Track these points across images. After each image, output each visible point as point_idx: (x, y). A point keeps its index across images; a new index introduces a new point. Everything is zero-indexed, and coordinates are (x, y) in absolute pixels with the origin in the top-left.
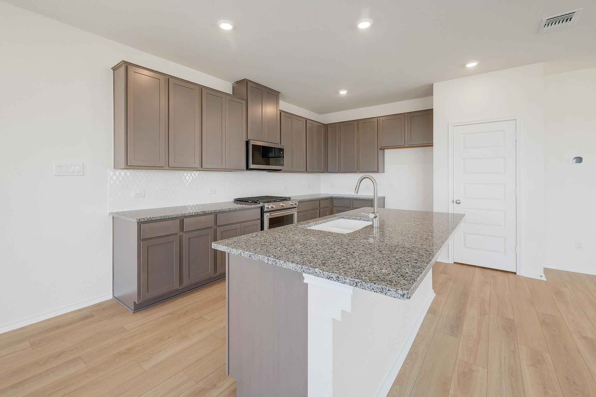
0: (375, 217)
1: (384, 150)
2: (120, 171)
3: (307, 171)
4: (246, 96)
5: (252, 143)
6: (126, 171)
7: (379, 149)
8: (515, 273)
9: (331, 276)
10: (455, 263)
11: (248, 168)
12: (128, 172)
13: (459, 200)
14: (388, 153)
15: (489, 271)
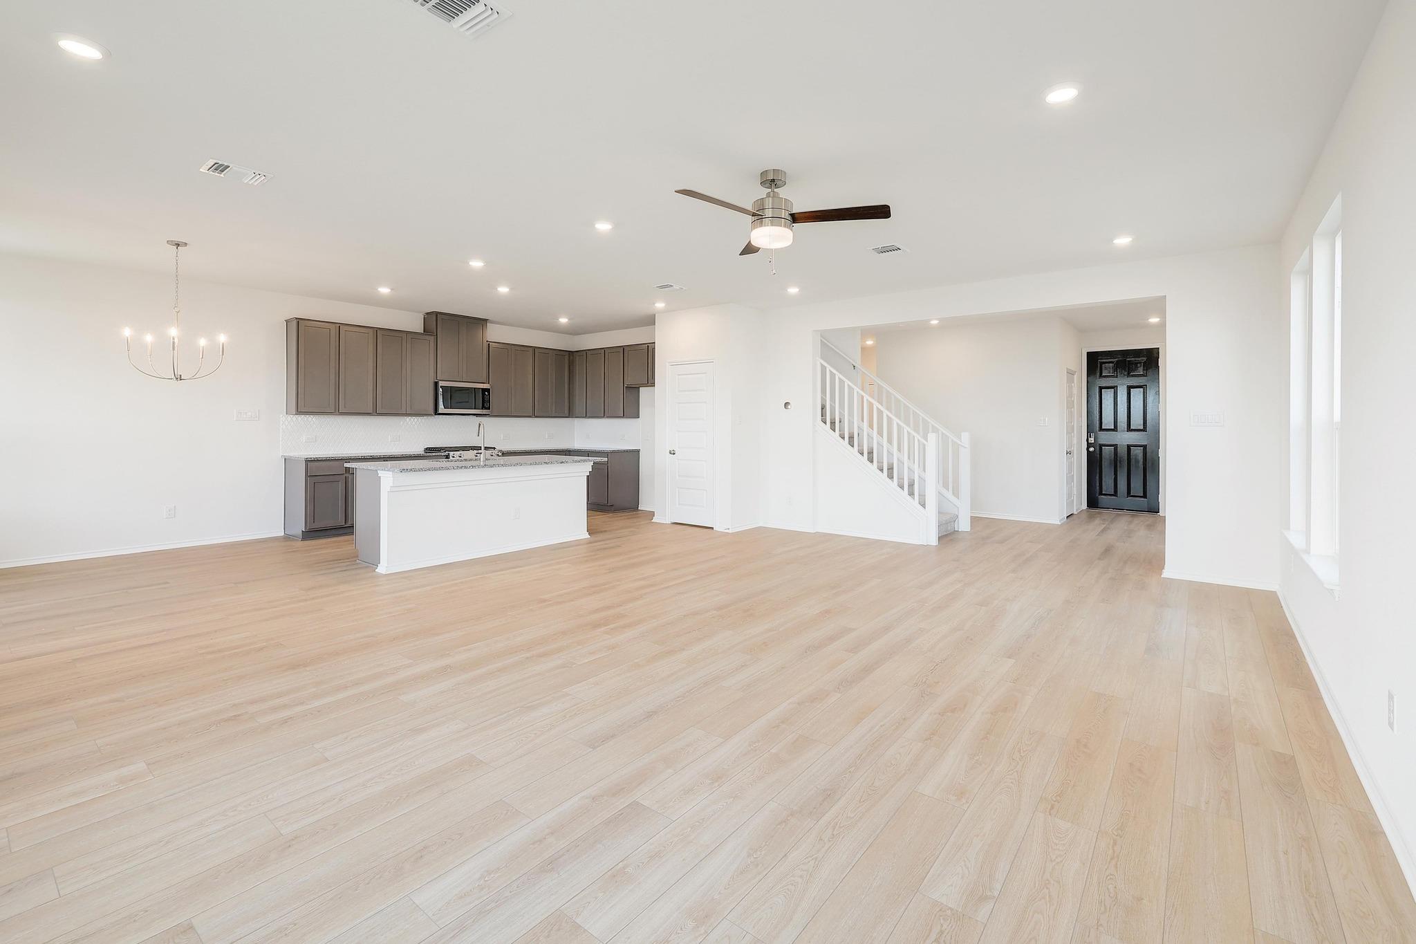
1: (637, 388)
2: (292, 416)
3: (534, 415)
4: (435, 330)
5: (441, 384)
6: (297, 416)
7: (624, 387)
8: (713, 528)
10: (672, 523)
11: (436, 412)
12: (301, 418)
13: (674, 451)
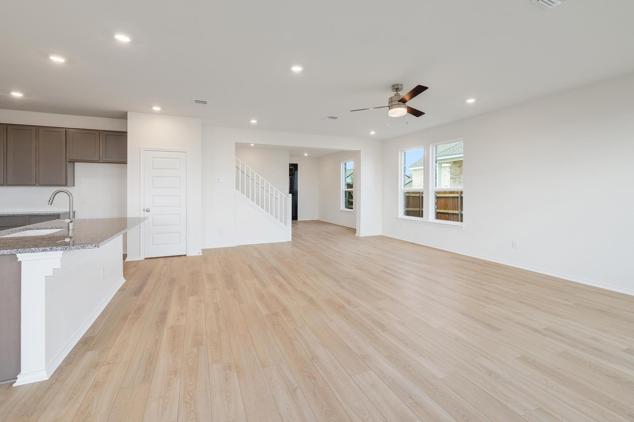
0: (71, 222)
1: (74, 162)
7: (67, 162)
8: (186, 255)
9: (46, 249)
10: (145, 259)
13: (149, 209)
14: (79, 166)
15: (169, 258)
